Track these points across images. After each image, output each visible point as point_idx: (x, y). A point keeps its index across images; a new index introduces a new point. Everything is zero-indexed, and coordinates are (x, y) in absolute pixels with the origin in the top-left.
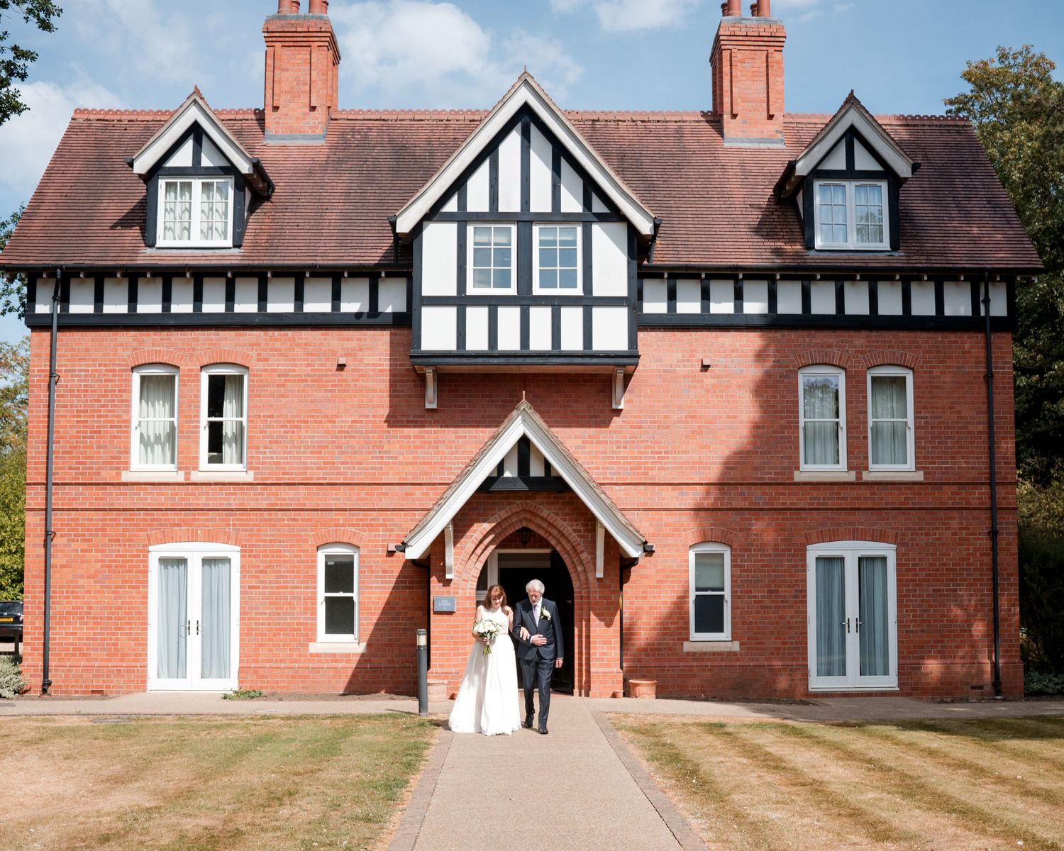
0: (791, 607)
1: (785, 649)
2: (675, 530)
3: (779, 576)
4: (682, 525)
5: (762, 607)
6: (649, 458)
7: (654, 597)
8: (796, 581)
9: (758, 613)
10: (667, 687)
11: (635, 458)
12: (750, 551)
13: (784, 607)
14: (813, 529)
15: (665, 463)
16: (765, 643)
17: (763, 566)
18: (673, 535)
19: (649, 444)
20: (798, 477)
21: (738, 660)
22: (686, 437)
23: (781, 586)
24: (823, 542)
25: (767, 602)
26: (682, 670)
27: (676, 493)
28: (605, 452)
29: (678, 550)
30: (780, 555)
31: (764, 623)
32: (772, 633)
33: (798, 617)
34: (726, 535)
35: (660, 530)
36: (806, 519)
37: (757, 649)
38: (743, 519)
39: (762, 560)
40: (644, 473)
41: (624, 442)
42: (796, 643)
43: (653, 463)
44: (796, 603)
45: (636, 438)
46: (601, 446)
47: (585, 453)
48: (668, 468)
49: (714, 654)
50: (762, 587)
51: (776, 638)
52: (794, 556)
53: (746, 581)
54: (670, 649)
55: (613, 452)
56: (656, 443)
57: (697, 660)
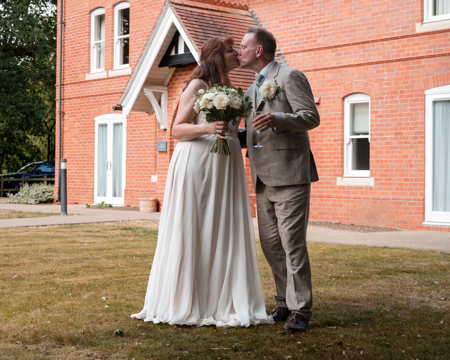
0: (412, 147)
1: (406, 185)
2: (333, 85)
3: (403, 120)
4: (337, 80)
5: (391, 148)
6: (317, 28)
7: (320, 141)
8: (416, 123)
9: (388, 152)
10: (325, 214)
11: (308, 30)
12: (382, 98)
13: (407, 147)
14: (430, 75)
15: (328, 31)
16: (391, 180)
17: (392, 111)
18: (331, 89)
19: (318, 17)
20: (419, 28)
21: (373, 193)
22: (341, 7)
23: (404, 129)
24: (438, 86)
25: (394, 143)
26: (335, 201)
27: (334, 53)
28: (291, 28)
29: (334, 102)
30: (404, 101)
31: (392, 161)
32: (397, 171)
33: (417, 156)
34: (366, 86)
35: (324, 86)
36: (424, 66)
37: (386, 184)
38: (378, 72)
39: (391, 106)
40: (315, 41)
41: (304, 18)
42: (415, 180)
43: (320, 32)
44: (416, 143)
45: (309, 13)
46: (289, 23)
47: (280, 30)
48: (328, 35)
49: (357, 188)
50: (391, 129)
51: (401, 175)
52: (415, 100)
53: (379, 125)
54: (328, 183)
55: (296, 27)
56: (321, 15)
57: (346, 192)
